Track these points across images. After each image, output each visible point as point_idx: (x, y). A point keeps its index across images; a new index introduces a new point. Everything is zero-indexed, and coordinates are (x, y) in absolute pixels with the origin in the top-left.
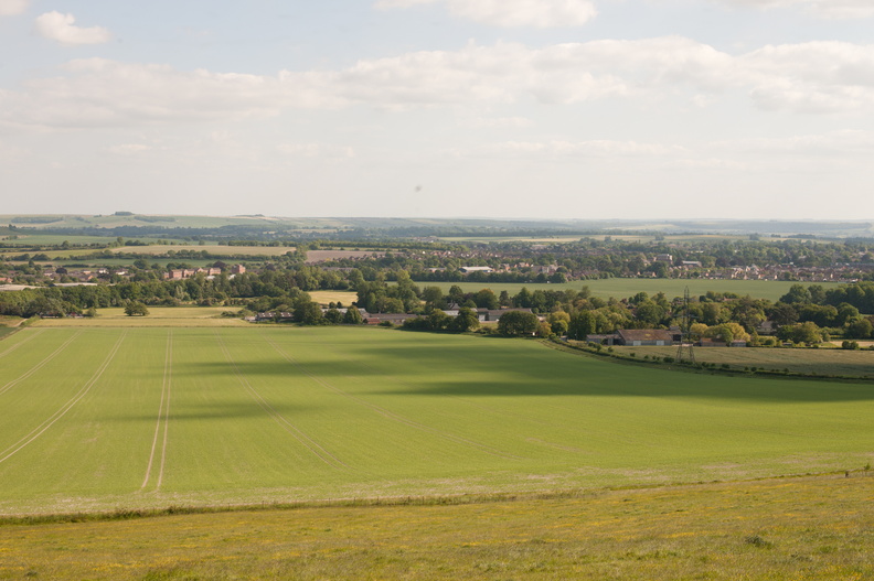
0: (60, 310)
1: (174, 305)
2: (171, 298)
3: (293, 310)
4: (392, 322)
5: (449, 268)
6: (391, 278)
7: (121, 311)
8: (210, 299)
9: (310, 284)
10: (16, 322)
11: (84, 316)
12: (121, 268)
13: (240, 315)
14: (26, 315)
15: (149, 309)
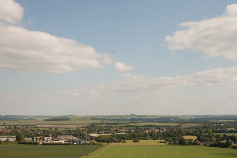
0: (116, 141)
1: (146, 139)
2: (145, 137)
3: (179, 141)
4: (207, 144)
5: (223, 129)
6: (206, 132)
7: (132, 141)
8: (156, 138)
9: (183, 134)
10: (105, 144)
11: (123, 142)
12: (132, 129)
13: (164, 142)
14: (107, 142)
15: (140, 141)
